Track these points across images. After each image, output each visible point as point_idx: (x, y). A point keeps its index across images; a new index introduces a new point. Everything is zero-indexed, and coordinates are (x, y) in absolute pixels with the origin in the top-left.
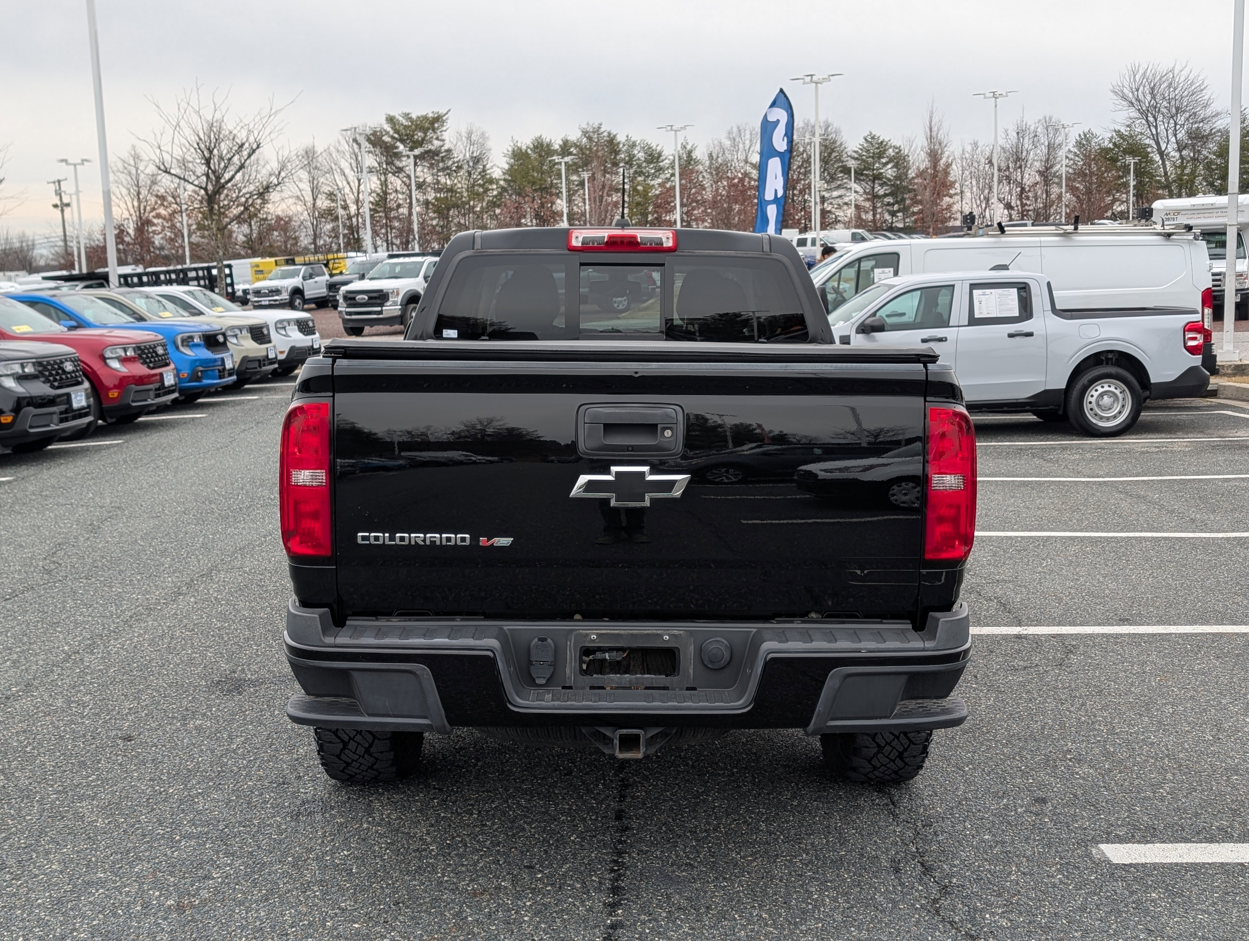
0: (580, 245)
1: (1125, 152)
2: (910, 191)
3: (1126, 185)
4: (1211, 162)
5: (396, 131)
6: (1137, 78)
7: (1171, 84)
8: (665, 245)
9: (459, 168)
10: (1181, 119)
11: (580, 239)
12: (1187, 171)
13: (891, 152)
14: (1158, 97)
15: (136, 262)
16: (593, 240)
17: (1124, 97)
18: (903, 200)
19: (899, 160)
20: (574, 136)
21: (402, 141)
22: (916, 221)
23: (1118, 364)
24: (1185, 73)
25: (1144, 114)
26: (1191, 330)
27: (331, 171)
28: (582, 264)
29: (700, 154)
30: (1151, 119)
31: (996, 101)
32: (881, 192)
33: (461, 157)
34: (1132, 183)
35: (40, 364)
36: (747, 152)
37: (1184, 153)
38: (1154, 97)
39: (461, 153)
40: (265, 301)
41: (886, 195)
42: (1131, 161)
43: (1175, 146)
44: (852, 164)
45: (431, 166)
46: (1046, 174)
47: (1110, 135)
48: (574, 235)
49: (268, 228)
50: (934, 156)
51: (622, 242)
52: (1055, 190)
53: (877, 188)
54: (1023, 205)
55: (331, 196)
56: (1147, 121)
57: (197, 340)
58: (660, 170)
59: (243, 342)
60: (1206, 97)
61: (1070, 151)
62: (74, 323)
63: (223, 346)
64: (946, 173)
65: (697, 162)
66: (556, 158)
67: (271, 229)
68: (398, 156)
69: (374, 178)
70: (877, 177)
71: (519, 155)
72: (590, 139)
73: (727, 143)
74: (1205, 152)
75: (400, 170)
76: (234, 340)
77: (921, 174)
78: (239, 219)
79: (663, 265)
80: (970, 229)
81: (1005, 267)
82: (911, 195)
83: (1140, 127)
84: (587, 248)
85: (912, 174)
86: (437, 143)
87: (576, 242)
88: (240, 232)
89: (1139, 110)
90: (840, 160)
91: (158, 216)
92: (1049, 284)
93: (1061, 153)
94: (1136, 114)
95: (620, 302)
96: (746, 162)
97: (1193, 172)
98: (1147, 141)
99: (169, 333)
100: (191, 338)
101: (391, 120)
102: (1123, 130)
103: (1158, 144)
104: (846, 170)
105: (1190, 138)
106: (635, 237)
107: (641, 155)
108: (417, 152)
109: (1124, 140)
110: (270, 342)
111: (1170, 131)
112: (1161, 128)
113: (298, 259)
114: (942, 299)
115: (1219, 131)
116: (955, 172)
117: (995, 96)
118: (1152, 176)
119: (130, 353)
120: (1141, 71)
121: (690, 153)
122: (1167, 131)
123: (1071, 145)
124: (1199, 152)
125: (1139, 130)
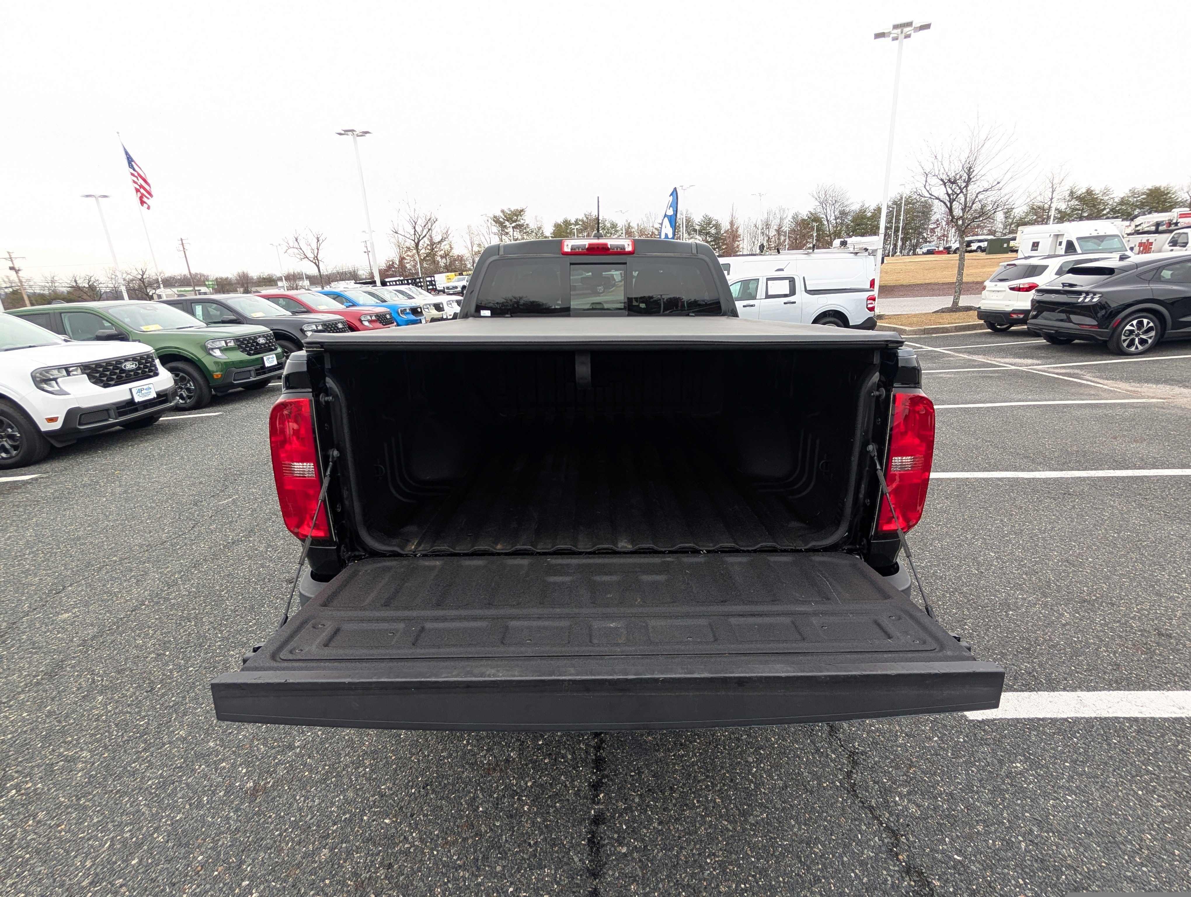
0: (569, 250)
1: (813, 221)
2: (722, 239)
3: (812, 235)
4: (848, 225)
5: (505, 216)
6: (819, 187)
7: (833, 190)
8: (627, 250)
9: (532, 232)
10: (837, 206)
11: (570, 247)
12: (839, 228)
13: (714, 222)
14: (828, 196)
15: (400, 276)
16: (578, 247)
17: (813, 196)
18: (719, 243)
19: (717, 226)
20: (581, 216)
21: (508, 221)
22: (724, 252)
23: (834, 316)
24: (839, 185)
25: (821, 203)
26: (870, 299)
27: (478, 234)
28: (571, 264)
29: (634, 225)
30: (824, 206)
32: (709, 240)
33: (533, 227)
34: (815, 234)
35: (325, 325)
36: (653, 223)
37: (838, 221)
38: (826, 196)
39: (533, 226)
40: (451, 292)
41: (711, 241)
42: (815, 224)
43: (834, 218)
44: (697, 228)
45: (520, 232)
46: (779, 231)
47: (806, 214)
48: (565, 244)
49: (453, 260)
50: (732, 224)
51: (598, 248)
52: (782, 238)
53: (708, 238)
54: (769, 245)
55: (479, 245)
57: (408, 311)
58: (616, 231)
59: (431, 311)
60: (848, 196)
61: (789, 221)
62: (351, 304)
63: (421, 313)
64: (737, 231)
65: (632, 228)
66: (573, 227)
67: (455, 260)
68: (505, 226)
69: (497, 237)
70: (708, 233)
71: (557, 226)
72: (587, 218)
73: (645, 219)
74: (846, 219)
75: (507, 233)
76: (427, 310)
77: (726, 232)
78: (442, 257)
79: (625, 263)
80: (762, 252)
81: (782, 270)
82: (722, 241)
83: (819, 209)
84: (574, 253)
85: (722, 232)
86: (522, 221)
87: (567, 249)
88: (442, 262)
89: (819, 202)
90: (692, 226)
91: (408, 256)
92: (804, 278)
93: (786, 222)
94: (817, 203)
95: (601, 289)
96: (653, 227)
97: (841, 229)
98: (822, 216)
99: (393, 308)
100: (405, 310)
101: (503, 211)
102: (812, 211)
103: (826, 217)
104: (695, 230)
105: (840, 214)
106: (606, 244)
107: (609, 225)
108: (513, 225)
109: (812, 216)
110: (444, 310)
111: (832, 211)
112: (828, 210)
113: (464, 273)
114: (752, 286)
115: (852, 211)
116: (740, 231)
117: (760, 195)
118: (823, 231)
119: (374, 318)
120: (821, 184)
121: (629, 225)
123: (790, 218)
124: (844, 220)
125: (819, 211)
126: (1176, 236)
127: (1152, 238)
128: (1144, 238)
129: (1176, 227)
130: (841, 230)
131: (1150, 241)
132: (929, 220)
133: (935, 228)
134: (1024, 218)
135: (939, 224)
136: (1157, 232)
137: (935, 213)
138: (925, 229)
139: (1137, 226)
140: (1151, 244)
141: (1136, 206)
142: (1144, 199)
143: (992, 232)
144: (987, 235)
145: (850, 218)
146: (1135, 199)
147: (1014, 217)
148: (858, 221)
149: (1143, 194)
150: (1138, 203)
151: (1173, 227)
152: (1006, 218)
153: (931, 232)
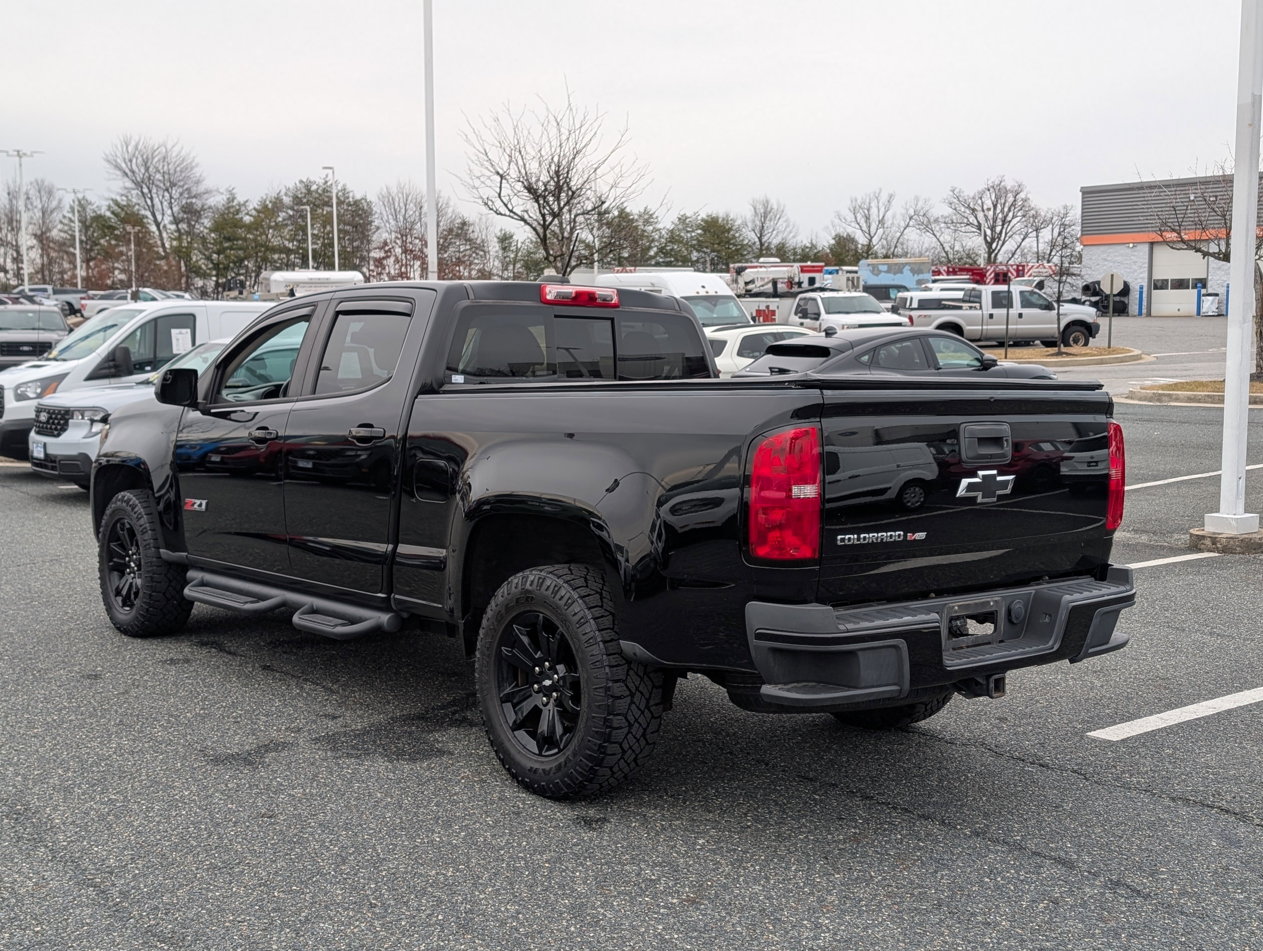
1: (124, 221)
4: (206, 237)
6: (130, 149)
7: (164, 158)
10: (175, 192)
12: (185, 242)
14: (151, 170)
17: (118, 167)
24: (177, 149)
25: (138, 185)
30: (145, 190)
31: (20, 161)
34: (132, 252)
37: (180, 226)
38: (147, 169)
42: (130, 230)
43: (171, 218)
47: (107, 203)
56: (142, 192)
60: (198, 175)
61: (64, 217)
74: (197, 226)
83: (135, 198)
89: (133, 181)
93: (57, 216)
94: (129, 184)
97: (189, 244)
98: (144, 212)
102: (119, 198)
103: (154, 215)
105: (185, 212)
109: (123, 210)
111: (165, 204)
112: (156, 201)
115: (210, 208)
117: (19, 154)
118: (150, 247)
120: (133, 143)
122: (162, 203)
124: (194, 226)
125: (134, 200)
126: (802, 303)
127: (773, 303)
128: (762, 303)
129: (800, 290)
130: (190, 247)
131: (771, 308)
132: (369, 242)
133: (384, 258)
134: (534, 253)
135: (389, 251)
136: (775, 294)
137: (378, 228)
138: (362, 259)
139: (747, 284)
140: (773, 313)
141: (693, 246)
142: (700, 235)
143: (484, 274)
144: (478, 278)
145: (207, 222)
146: (689, 235)
147: (518, 250)
148: (228, 231)
149: (699, 227)
150: (694, 242)
151: (795, 289)
152: (504, 249)
153: (377, 267)
